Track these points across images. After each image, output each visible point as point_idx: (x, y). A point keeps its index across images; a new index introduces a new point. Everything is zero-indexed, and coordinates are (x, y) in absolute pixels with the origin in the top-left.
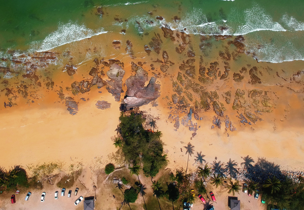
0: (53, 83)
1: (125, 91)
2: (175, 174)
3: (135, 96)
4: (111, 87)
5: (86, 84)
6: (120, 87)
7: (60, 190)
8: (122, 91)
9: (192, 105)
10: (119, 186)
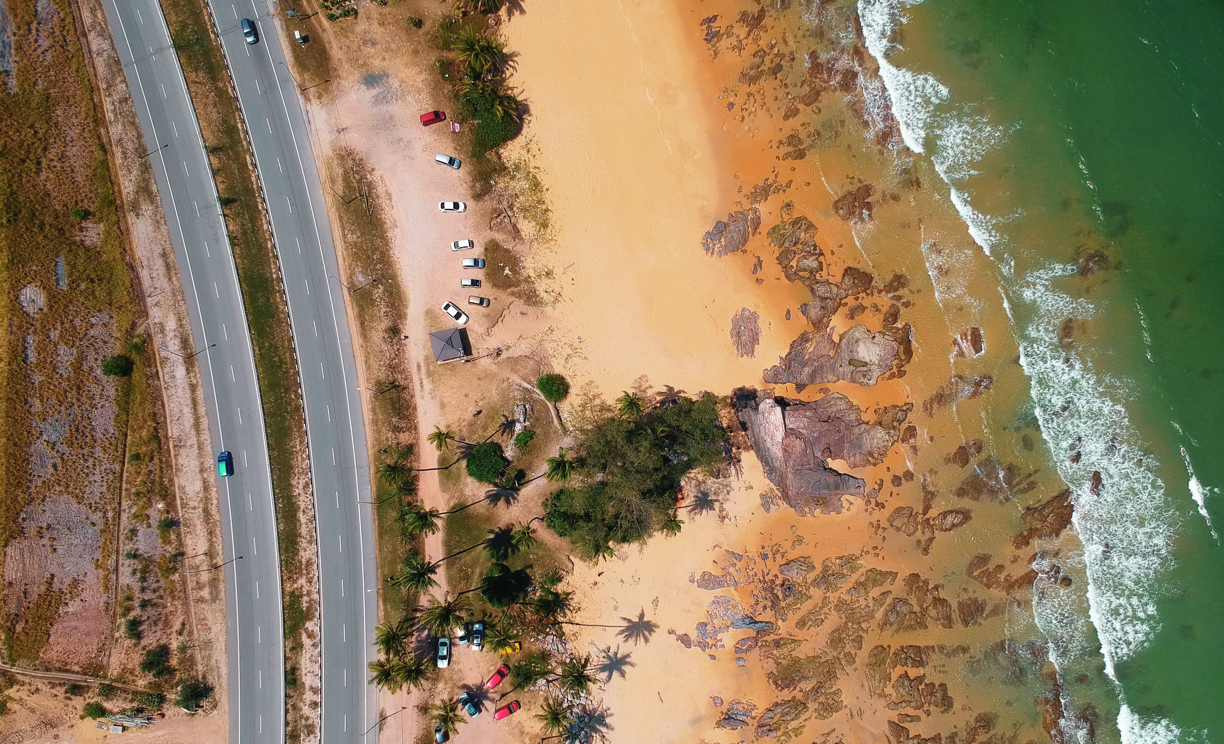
0: (800, 155)
1: (803, 396)
2: (560, 588)
3: (789, 432)
4: (810, 347)
5: (811, 263)
6: (812, 378)
7: (478, 251)
8: (800, 387)
9: (784, 628)
10: (509, 425)
